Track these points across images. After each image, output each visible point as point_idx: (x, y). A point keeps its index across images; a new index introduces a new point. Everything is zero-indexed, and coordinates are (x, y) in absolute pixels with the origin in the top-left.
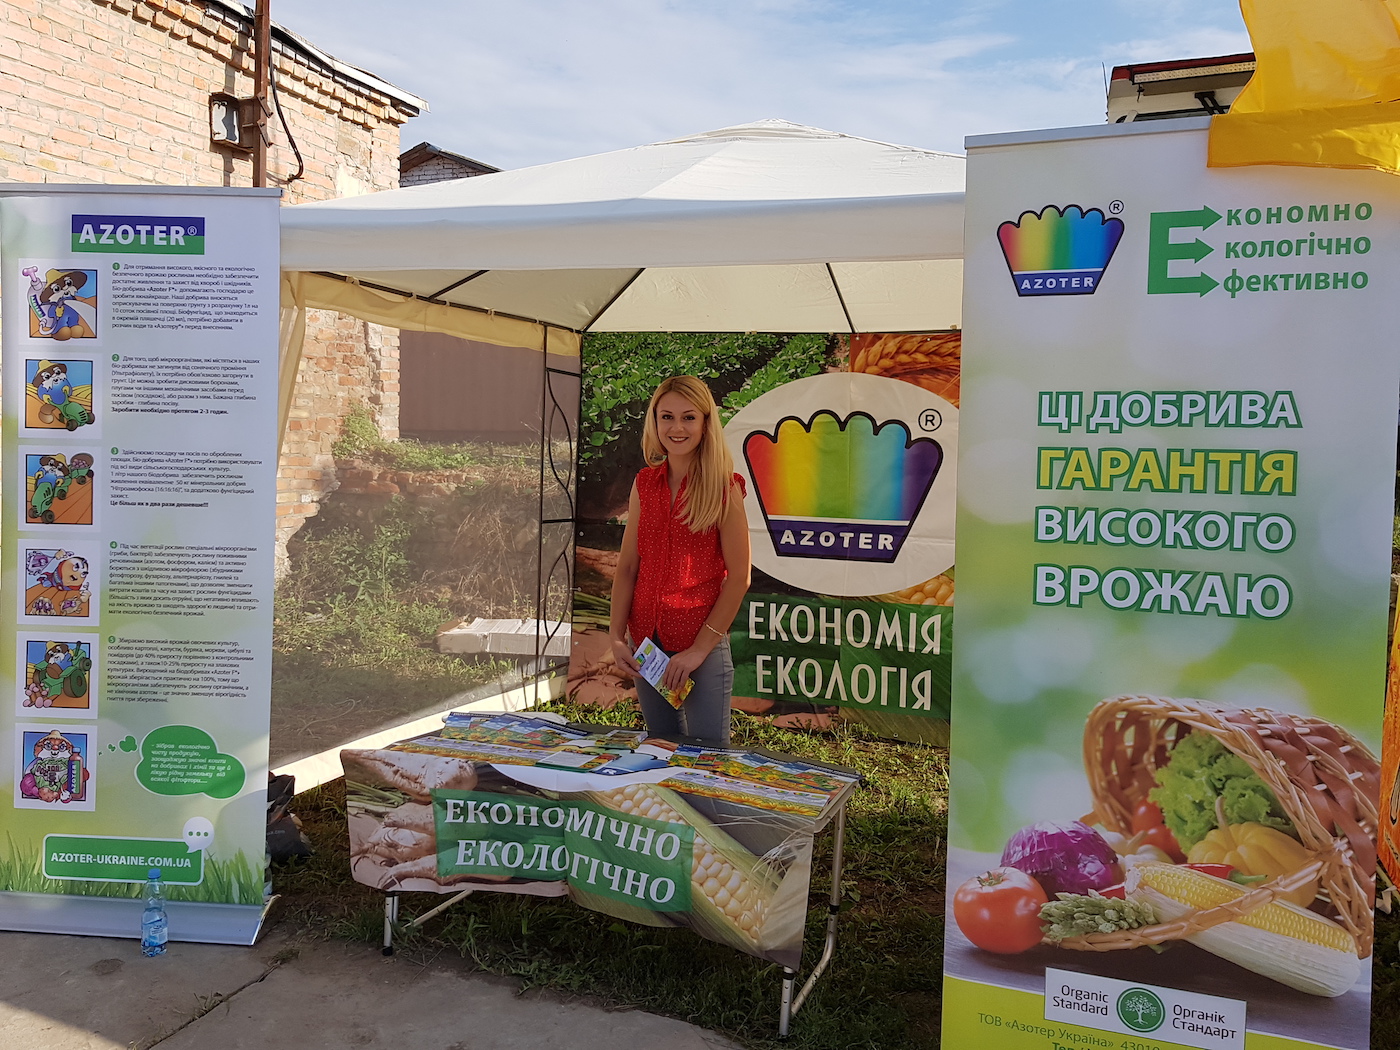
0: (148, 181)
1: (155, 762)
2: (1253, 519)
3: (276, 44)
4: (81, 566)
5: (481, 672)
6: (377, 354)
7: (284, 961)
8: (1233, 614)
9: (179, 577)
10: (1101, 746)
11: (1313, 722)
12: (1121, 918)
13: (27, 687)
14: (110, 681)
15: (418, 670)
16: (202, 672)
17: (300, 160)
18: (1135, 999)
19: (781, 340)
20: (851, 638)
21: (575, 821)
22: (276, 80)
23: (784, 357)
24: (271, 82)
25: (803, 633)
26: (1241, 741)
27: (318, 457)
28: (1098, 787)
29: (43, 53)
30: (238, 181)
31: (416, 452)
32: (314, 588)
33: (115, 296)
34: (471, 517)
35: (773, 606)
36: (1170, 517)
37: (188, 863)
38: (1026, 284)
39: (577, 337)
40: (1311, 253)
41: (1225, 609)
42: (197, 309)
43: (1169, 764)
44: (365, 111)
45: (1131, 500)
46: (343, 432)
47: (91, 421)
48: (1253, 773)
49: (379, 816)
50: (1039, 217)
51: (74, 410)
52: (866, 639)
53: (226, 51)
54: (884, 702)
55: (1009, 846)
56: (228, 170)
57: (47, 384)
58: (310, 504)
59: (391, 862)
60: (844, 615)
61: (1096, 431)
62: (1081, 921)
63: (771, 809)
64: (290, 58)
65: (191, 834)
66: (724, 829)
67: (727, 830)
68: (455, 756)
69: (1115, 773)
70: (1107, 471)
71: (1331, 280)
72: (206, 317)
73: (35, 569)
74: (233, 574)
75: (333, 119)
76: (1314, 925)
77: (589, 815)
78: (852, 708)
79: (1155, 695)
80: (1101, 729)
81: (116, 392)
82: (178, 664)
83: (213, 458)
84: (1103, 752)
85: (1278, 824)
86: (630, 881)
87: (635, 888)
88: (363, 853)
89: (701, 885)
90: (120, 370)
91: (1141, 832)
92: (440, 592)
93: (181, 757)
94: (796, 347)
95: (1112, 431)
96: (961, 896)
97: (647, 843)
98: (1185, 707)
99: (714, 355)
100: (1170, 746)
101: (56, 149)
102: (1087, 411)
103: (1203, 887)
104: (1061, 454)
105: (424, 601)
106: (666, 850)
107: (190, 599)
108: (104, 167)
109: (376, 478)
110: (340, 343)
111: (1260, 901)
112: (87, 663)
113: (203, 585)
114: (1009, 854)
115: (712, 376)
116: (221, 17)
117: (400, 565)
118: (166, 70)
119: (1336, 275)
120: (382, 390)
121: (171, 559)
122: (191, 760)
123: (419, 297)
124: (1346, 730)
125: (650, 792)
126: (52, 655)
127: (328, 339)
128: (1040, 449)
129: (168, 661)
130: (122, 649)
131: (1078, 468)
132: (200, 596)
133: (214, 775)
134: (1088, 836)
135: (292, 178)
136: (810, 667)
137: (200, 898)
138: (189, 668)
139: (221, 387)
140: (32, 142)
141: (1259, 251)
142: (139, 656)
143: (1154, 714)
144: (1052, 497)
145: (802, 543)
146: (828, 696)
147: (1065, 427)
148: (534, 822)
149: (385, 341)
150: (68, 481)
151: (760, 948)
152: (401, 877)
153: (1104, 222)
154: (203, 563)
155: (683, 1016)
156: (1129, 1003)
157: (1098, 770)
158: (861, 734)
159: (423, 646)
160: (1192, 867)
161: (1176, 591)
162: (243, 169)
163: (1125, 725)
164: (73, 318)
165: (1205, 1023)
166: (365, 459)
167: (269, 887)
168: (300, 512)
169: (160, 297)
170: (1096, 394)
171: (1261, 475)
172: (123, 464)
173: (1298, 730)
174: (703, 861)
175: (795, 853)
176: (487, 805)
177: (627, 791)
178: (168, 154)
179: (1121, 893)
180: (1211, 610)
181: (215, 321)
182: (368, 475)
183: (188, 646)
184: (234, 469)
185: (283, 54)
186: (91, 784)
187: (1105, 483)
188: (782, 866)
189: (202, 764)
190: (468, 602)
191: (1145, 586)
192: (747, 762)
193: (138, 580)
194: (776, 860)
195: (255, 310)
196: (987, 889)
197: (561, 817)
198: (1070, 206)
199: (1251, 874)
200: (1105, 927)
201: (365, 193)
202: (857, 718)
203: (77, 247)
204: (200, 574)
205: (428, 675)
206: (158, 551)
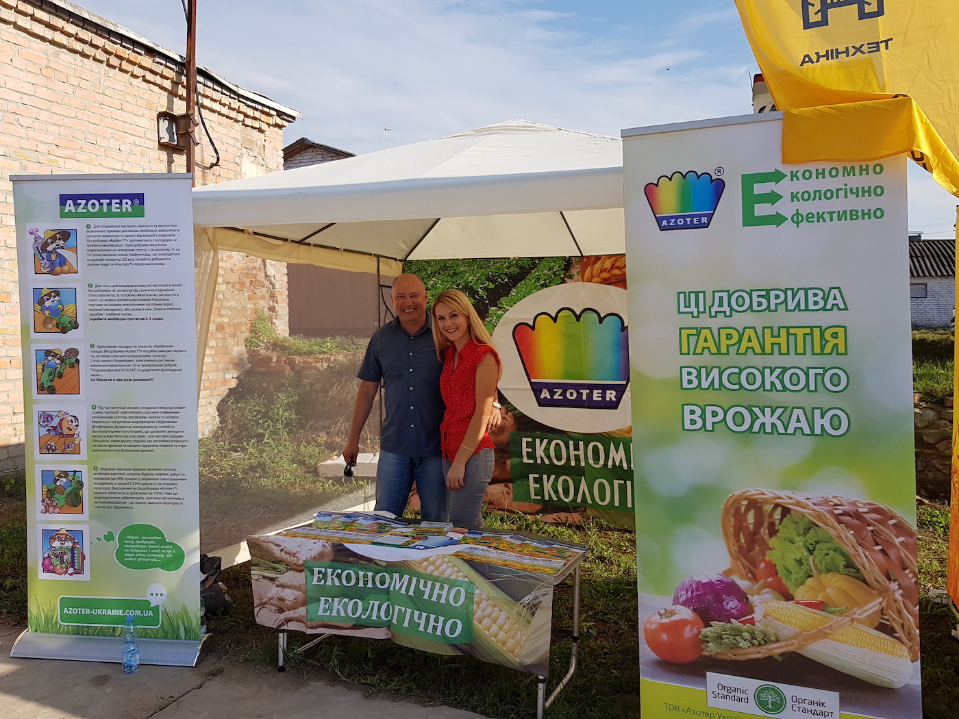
0: (118, 170)
1: (127, 548)
2: (821, 371)
3: (200, 79)
4: (74, 421)
5: (346, 489)
6: (272, 279)
7: (214, 675)
8: (813, 434)
9: (137, 427)
10: (733, 523)
11: (870, 504)
12: (753, 638)
13: (43, 501)
14: (95, 496)
15: (304, 489)
16: (154, 489)
17: (217, 153)
18: (766, 692)
19: (534, 262)
20: (591, 461)
21: (397, 583)
22: (200, 102)
23: (537, 273)
24: (197, 103)
25: (559, 458)
26: (824, 518)
27: (235, 348)
28: (733, 551)
29: (49, 91)
30: (177, 169)
31: (300, 343)
32: (235, 436)
33: (88, 246)
34: (338, 385)
35: (538, 441)
36: (767, 371)
37: (151, 613)
38: (665, 223)
39: (400, 264)
40: (846, 197)
41: (807, 431)
42: (141, 252)
43: (778, 535)
44: (260, 120)
45: (741, 361)
46: (251, 332)
47: (76, 327)
48: (833, 539)
49: (272, 580)
50: (670, 179)
51: (66, 320)
52: (602, 462)
53: (167, 84)
54: (617, 504)
55: (677, 591)
56: (170, 162)
57: (47, 304)
58: (231, 379)
59: (281, 610)
60: (586, 446)
61: (716, 316)
62: (728, 640)
63: (525, 570)
64: (210, 87)
65: (152, 594)
66: (495, 583)
67: (496, 584)
68: (320, 539)
69: (743, 541)
70: (724, 343)
71: (860, 214)
72: (147, 257)
73: (44, 424)
74: (171, 424)
75: (238, 126)
76: (880, 640)
77: (406, 578)
78: (596, 509)
79: (766, 488)
80: (732, 512)
81: (92, 307)
82: (138, 484)
83: (155, 349)
84: (734, 527)
85: (852, 572)
86: (432, 623)
87: (435, 628)
88: (263, 605)
89: (480, 622)
90: (93, 293)
91: (763, 580)
92: (319, 436)
93: (143, 544)
94: (544, 266)
95: (726, 316)
96: (648, 625)
97: (443, 595)
98: (785, 496)
99: (490, 273)
100: (777, 522)
101: (58, 152)
102: (709, 303)
103: (806, 616)
104: (694, 332)
105: (308, 443)
106: (456, 600)
107: (145, 441)
108: (89, 162)
109: (274, 360)
110: (247, 271)
111: (843, 625)
112: (81, 484)
113: (152, 432)
114: (678, 596)
115: (490, 287)
116: (164, 62)
117: (292, 419)
118: (129, 98)
119: (863, 210)
120: (277, 303)
121: (131, 415)
122: (149, 547)
123: (292, 241)
124: (893, 510)
125: (446, 559)
126: (58, 480)
127: (239, 270)
128: (680, 329)
129: (132, 482)
130: (102, 475)
131: (706, 341)
132: (151, 439)
133: (165, 556)
134: (728, 583)
135: (212, 165)
136: (565, 481)
137: (160, 636)
138: (146, 486)
139: (158, 302)
140: (42, 148)
141: (812, 197)
142: (114, 479)
143: (766, 502)
144: (690, 360)
145: (555, 397)
146: (579, 500)
147: (695, 314)
148: (370, 585)
149: (278, 271)
150: (63, 367)
151: (520, 664)
152: (288, 621)
153: (712, 181)
154: (151, 418)
155: (474, 709)
156: (762, 695)
157: (732, 540)
158: (602, 525)
159: (308, 472)
160: (797, 603)
161: (774, 420)
162: (180, 160)
163: (748, 509)
164: (63, 261)
165: (814, 707)
166: (267, 348)
167: (204, 629)
168: (225, 385)
169: (117, 246)
170: (714, 292)
171: (824, 342)
172: (98, 354)
173: (860, 510)
174: (481, 606)
175: (541, 599)
176: (339, 571)
177: (431, 559)
178: (131, 153)
179: (752, 621)
180: (798, 432)
181: (153, 260)
182: (269, 359)
183: (145, 472)
184: (169, 356)
185: (204, 85)
186: (87, 563)
187: (723, 350)
188: (533, 608)
189: (157, 549)
190: (338, 442)
191: (754, 417)
192: (512, 541)
193: (110, 429)
194: (529, 603)
195: (178, 252)
196: (665, 620)
197: (388, 580)
198: (689, 172)
199: (837, 607)
200: (743, 644)
201: (261, 174)
202: (598, 515)
203: (63, 215)
204: (150, 424)
205: (311, 491)
206: (123, 410)
